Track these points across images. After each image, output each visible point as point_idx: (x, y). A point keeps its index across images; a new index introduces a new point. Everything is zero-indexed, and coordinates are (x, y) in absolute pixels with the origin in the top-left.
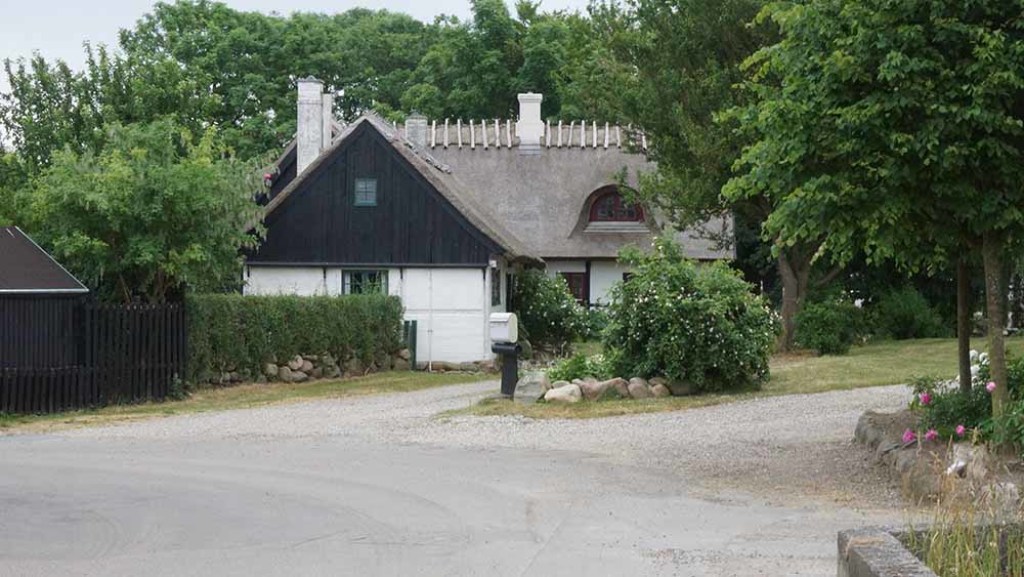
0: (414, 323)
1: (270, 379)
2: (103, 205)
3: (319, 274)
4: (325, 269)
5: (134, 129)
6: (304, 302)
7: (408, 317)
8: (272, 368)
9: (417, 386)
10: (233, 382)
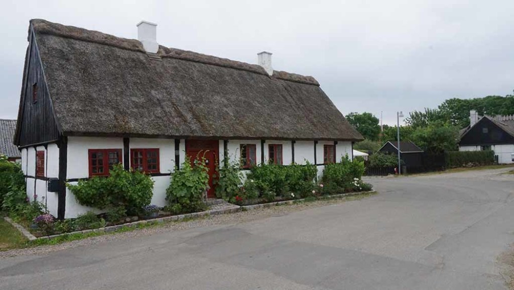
0: (498, 156)
1: (464, 167)
2: (426, 136)
3: (475, 147)
4: (477, 146)
5: (433, 122)
6: (471, 152)
7: (496, 154)
8: (464, 165)
9: (498, 168)
10: (455, 168)
